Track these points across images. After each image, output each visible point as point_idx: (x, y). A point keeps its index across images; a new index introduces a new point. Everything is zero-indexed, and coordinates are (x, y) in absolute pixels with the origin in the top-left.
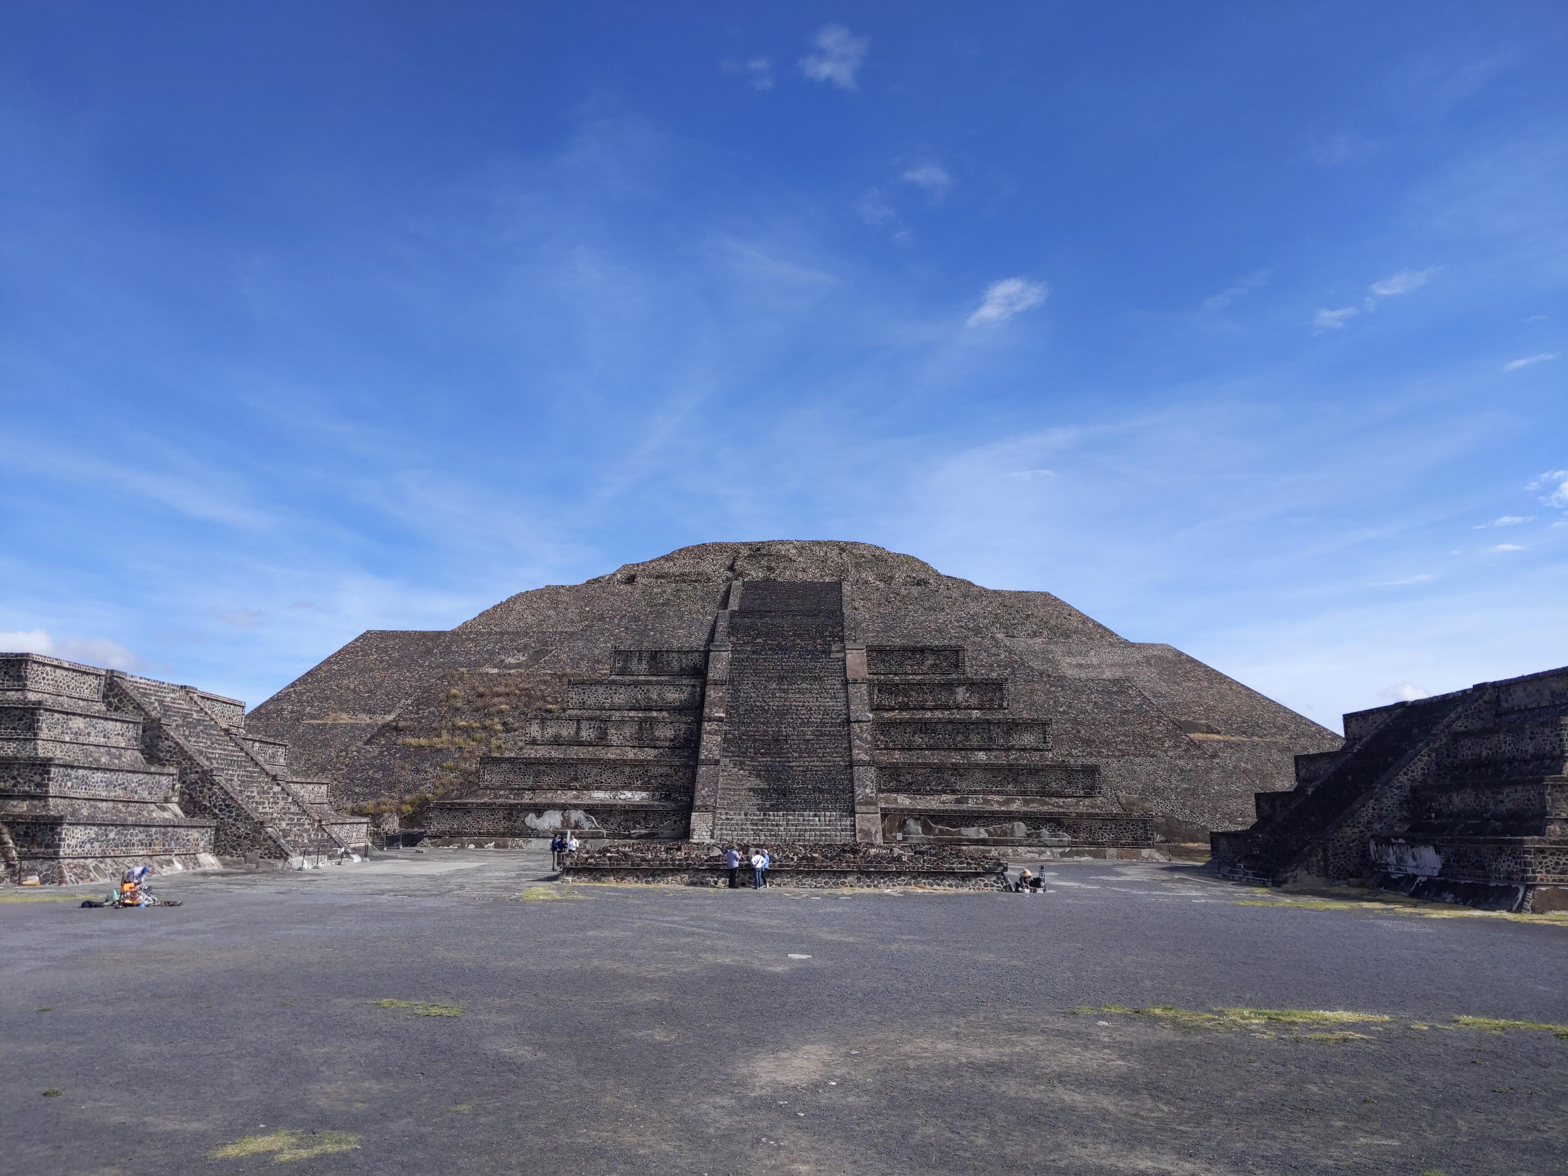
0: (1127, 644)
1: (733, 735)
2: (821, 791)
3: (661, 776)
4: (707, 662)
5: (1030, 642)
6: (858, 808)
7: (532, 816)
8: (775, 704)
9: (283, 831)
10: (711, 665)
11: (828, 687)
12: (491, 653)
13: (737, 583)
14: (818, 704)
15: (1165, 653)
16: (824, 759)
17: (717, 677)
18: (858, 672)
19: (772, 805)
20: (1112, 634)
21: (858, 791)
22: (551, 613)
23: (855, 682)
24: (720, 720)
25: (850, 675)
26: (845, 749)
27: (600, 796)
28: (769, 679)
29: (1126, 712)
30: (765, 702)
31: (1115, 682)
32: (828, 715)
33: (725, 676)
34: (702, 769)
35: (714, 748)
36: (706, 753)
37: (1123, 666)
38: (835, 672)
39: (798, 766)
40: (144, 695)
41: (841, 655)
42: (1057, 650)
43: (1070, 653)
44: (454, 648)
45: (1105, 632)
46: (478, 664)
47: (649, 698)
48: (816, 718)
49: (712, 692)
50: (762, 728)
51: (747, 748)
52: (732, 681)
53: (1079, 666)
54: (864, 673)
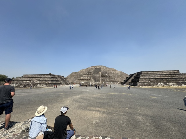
2: (98, 81)
8: (95, 76)
11: (98, 74)
13: (94, 68)
19: (95, 82)
26: (99, 78)
27: (85, 81)
31: (117, 73)
39: (96, 79)
42: (114, 72)
44: (78, 73)
47: (88, 75)
51: (93, 78)
52: (93, 74)
54: (101, 73)
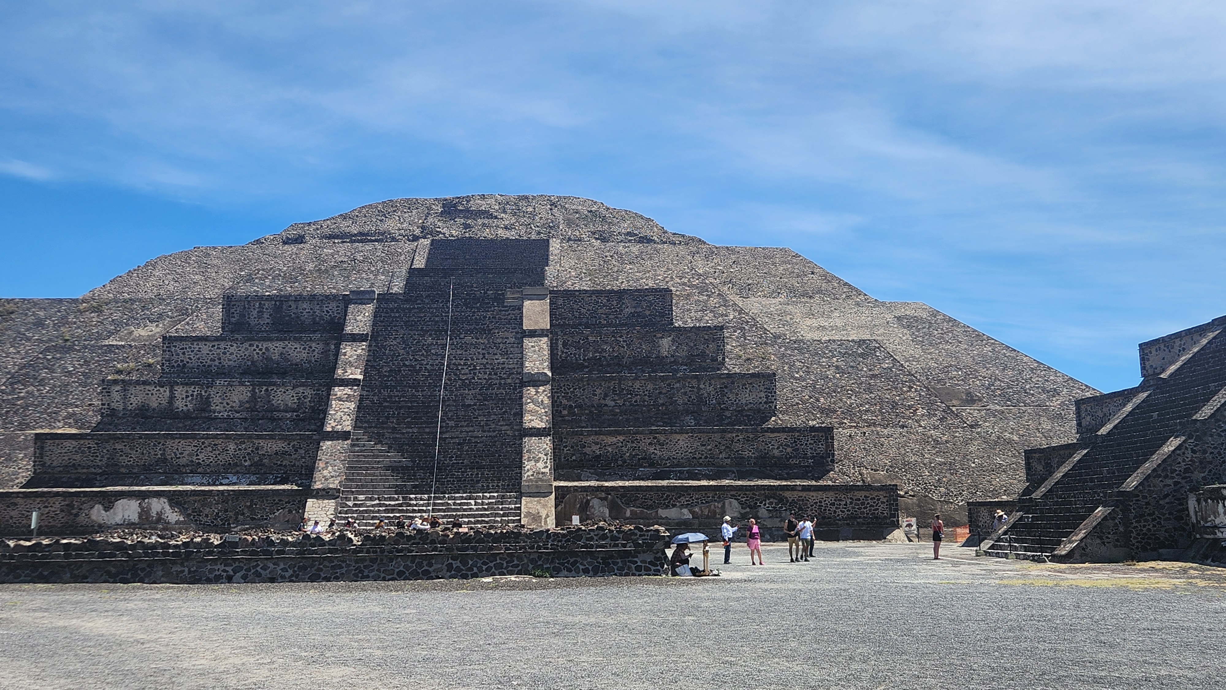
0: (876, 303)
1: (372, 401)
3: (276, 454)
4: (345, 314)
5: (765, 301)
6: (525, 488)
7: (98, 507)
10: (350, 316)
11: (499, 341)
12: (118, 324)
13: (426, 242)
14: (485, 361)
16: (486, 428)
17: (356, 332)
18: (536, 322)
19: (415, 486)
20: (859, 294)
21: (527, 466)
23: (533, 334)
24: (355, 382)
25: (527, 326)
26: (515, 414)
29: (874, 376)
30: (416, 360)
32: (496, 374)
33: (365, 331)
34: (326, 445)
35: (344, 418)
36: (334, 424)
37: (871, 328)
38: (510, 324)
39: (452, 438)
41: (516, 303)
42: (797, 311)
43: (811, 314)
45: (852, 291)
47: (269, 359)
48: (481, 377)
49: (348, 349)
50: (411, 391)
51: (388, 418)
53: (822, 328)
54: (545, 324)
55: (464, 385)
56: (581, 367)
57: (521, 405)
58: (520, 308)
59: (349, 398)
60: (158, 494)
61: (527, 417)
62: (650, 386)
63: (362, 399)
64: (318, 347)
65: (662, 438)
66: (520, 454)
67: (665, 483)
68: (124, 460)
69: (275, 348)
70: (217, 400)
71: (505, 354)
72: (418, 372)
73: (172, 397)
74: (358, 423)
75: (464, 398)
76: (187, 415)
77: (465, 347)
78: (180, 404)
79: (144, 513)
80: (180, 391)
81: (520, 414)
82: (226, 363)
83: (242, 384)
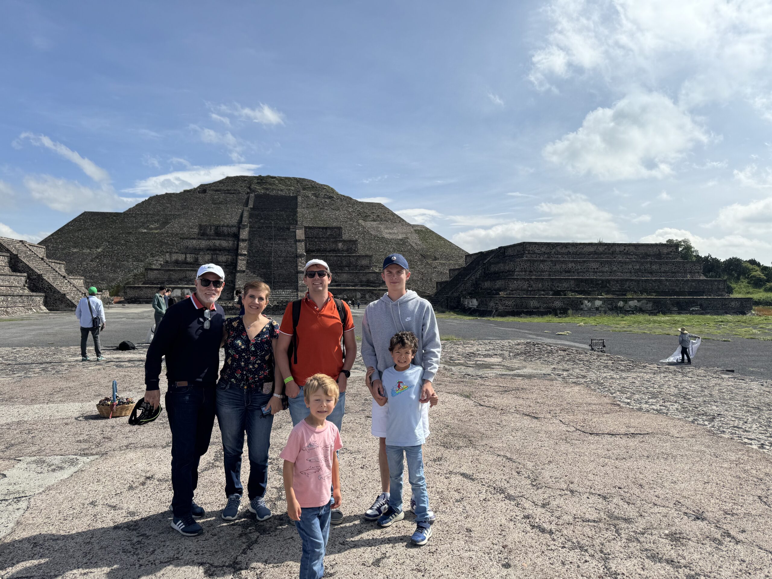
0: (409, 225)
1: (251, 261)
2: (286, 282)
4: (239, 232)
5: (372, 223)
6: (299, 288)
8: (267, 249)
9: (72, 297)
10: (241, 233)
12: (144, 223)
13: (252, 195)
14: (285, 249)
15: (422, 229)
16: (287, 270)
17: (243, 238)
18: (300, 237)
20: (403, 220)
21: (300, 282)
22: (168, 205)
23: (299, 241)
24: (245, 255)
25: (298, 238)
26: (295, 266)
28: (265, 239)
29: (405, 251)
30: (263, 248)
31: (401, 240)
32: (288, 253)
33: (247, 238)
34: (238, 274)
35: (243, 266)
36: (240, 268)
37: (406, 233)
38: (292, 237)
40: (8, 244)
41: (294, 230)
43: (387, 228)
44: (126, 220)
45: (401, 220)
46: (137, 228)
47: (215, 246)
48: (284, 254)
49: (242, 244)
50: (262, 258)
52: (249, 239)
53: (390, 233)
54: (303, 237)
55: (279, 257)
56: (314, 251)
57: (297, 264)
58: (295, 232)
59: (243, 260)
60: (187, 288)
61: (299, 267)
62: (335, 258)
63: (248, 260)
64: (231, 243)
65: (339, 274)
66: (297, 278)
67: (339, 288)
68: (173, 277)
69: (217, 243)
70: (200, 258)
71: (291, 247)
72: (264, 252)
73: (186, 258)
74: (247, 267)
75: (279, 261)
76: (191, 263)
77: (279, 244)
78: (188, 260)
79: (183, 294)
80: (188, 256)
81: (297, 266)
82: (201, 246)
83: (208, 254)
